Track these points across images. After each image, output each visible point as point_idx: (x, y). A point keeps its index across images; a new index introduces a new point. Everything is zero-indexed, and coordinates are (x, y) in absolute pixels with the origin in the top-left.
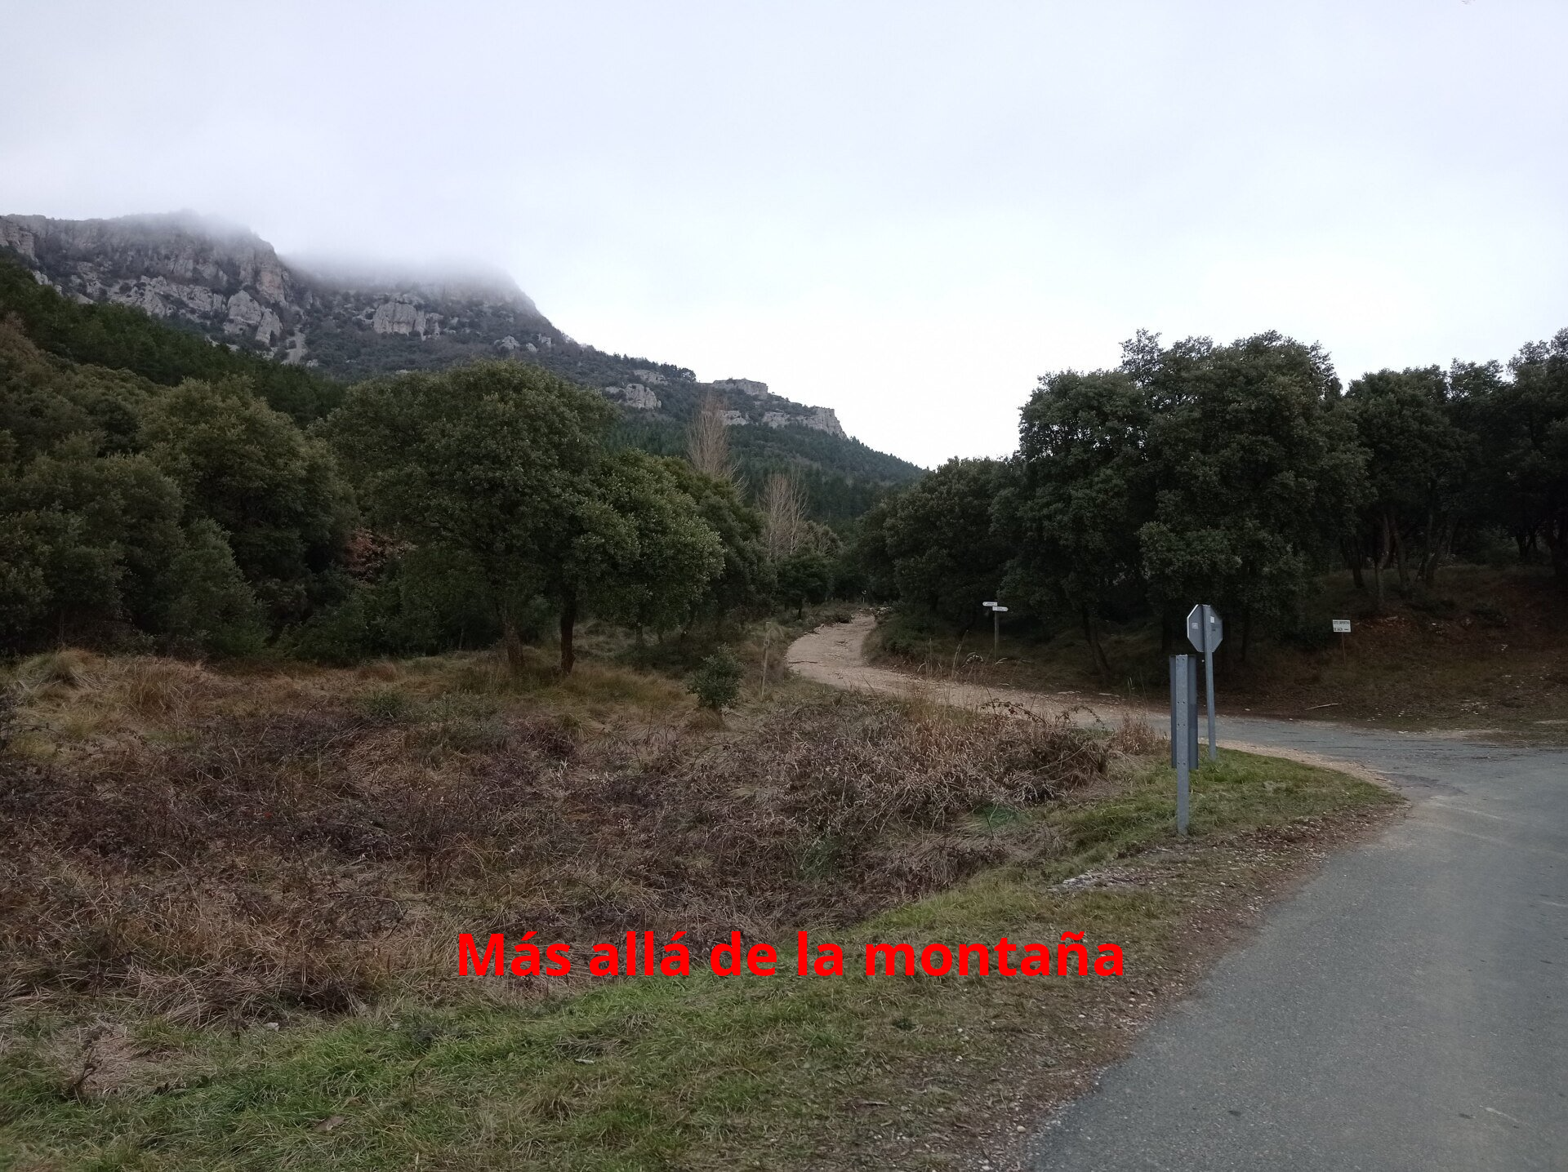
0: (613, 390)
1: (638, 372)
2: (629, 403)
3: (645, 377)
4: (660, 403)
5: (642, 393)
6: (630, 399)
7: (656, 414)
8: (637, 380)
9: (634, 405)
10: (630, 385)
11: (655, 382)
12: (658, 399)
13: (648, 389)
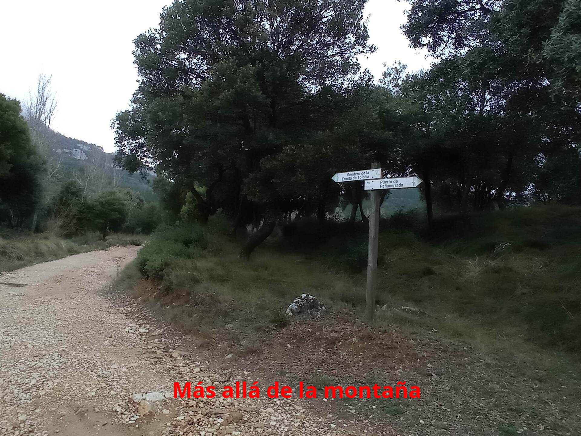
0: (67, 151)
1: (79, 145)
2: (74, 156)
3: (82, 147)
4: (87, 158)
5: (79, 153)
6: (74, 155)
7: (85, 162)
8: (79, 148)
9: (75, 158)
10: (75, 149)
11: (86, 150)
12: (86, 156)
13: (82, 152)
